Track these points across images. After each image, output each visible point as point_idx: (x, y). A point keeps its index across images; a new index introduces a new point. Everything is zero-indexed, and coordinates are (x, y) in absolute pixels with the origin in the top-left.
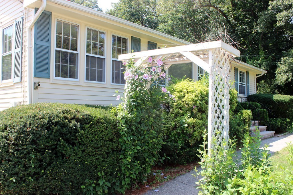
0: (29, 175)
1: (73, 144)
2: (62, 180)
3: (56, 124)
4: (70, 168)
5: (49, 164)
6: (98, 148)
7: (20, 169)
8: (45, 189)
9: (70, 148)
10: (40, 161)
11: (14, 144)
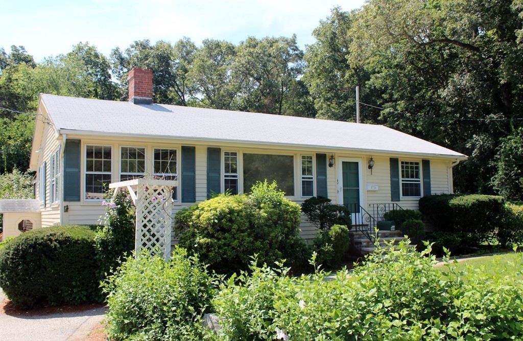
0: (20, 279)
1: (53, 260)
2: (43, 286)
3: (41, 244)
4: (48, 277)
5: (33, 273)
6: (73, 263)
7: (13, 276)
8: (31, 291)
9: (49, 262)
10: (26, 270)
11: (11, 258)
